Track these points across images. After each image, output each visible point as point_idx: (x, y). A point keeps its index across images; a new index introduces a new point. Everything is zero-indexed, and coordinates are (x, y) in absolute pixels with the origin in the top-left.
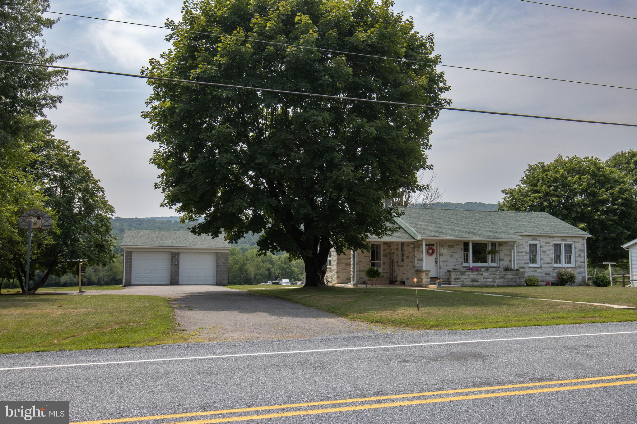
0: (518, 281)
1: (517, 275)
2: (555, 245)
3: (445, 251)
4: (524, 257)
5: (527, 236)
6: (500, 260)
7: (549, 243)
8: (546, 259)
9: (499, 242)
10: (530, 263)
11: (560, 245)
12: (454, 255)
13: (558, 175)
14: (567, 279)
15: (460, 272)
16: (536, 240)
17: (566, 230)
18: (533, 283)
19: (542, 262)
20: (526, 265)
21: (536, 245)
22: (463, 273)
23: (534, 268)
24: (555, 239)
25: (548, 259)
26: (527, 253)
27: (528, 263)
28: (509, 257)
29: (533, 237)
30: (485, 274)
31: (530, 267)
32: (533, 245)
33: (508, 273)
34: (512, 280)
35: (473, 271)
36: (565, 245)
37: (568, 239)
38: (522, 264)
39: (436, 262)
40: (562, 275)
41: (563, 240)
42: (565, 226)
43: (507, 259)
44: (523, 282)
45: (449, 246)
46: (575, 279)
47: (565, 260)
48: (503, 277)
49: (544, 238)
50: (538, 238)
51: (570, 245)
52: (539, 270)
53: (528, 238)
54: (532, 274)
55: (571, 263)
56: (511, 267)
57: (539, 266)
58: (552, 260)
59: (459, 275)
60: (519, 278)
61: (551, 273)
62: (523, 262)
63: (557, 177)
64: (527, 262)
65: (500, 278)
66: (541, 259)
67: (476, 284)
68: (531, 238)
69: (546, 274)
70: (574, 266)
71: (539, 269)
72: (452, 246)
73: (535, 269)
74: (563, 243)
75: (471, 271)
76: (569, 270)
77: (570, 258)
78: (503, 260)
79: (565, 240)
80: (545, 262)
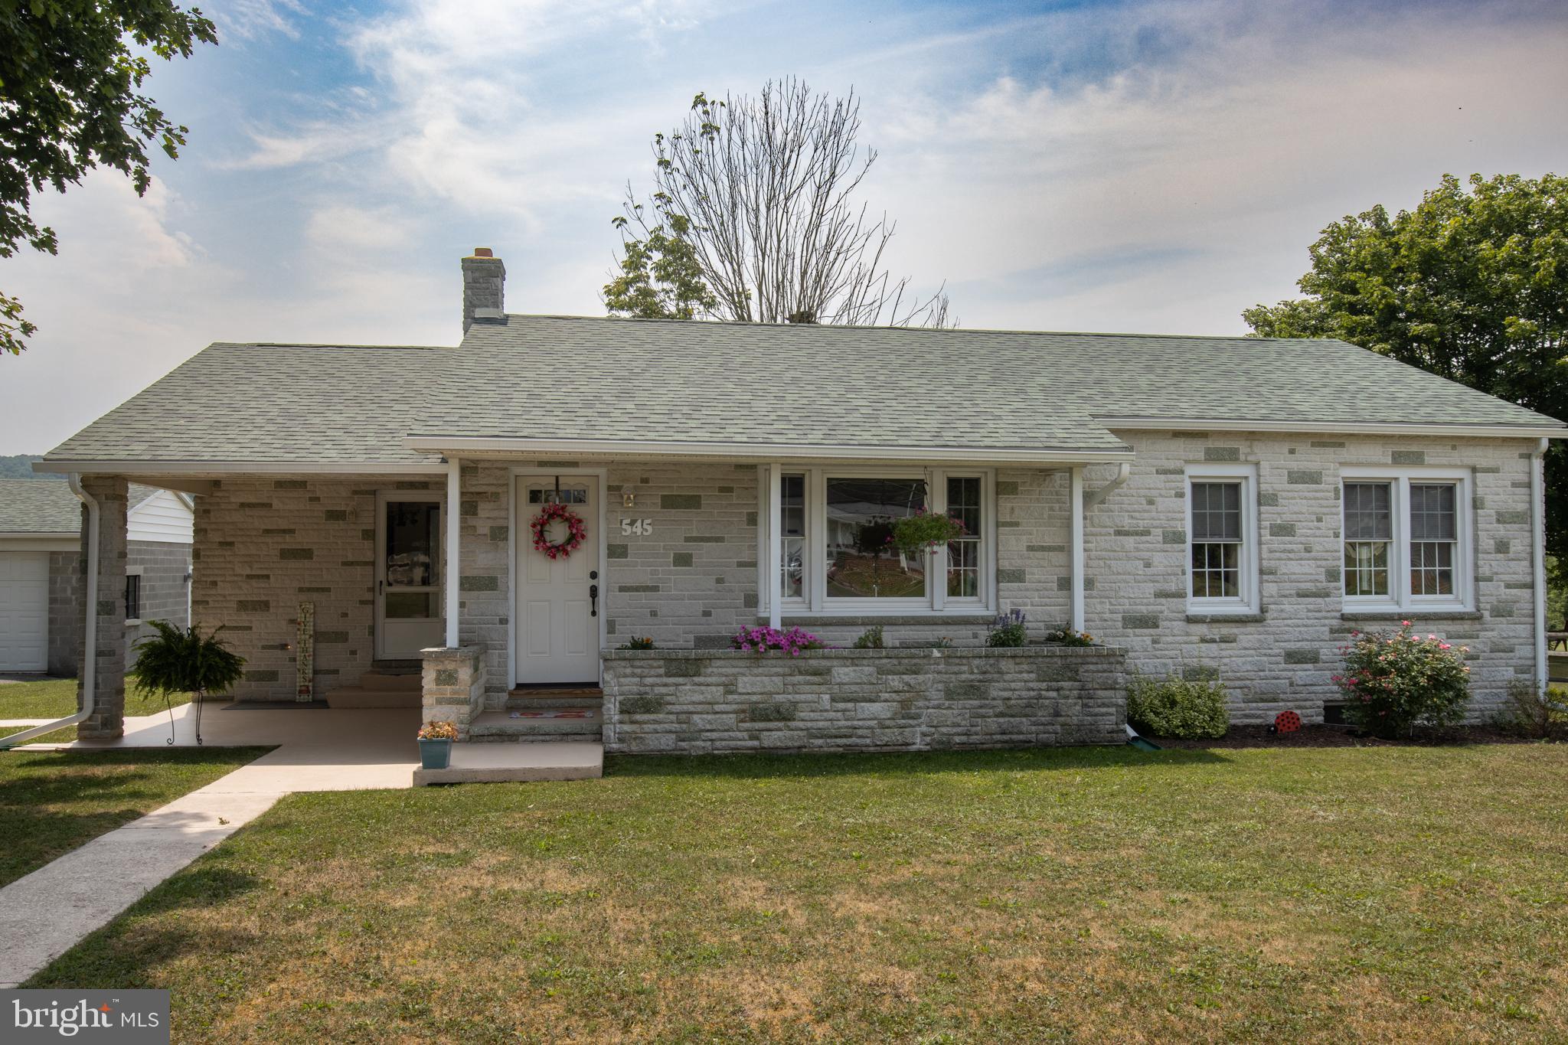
0: (1074, 712)
1: (1071, 672)
2: (1350, 488)
3: (643, 529)
4: (1158, 559)
5: (1177, 434)
6: (1001, 576)
7: (1311, 478)
8: (1294, 567)
9: (999, 469)
10: (1198, 591)
11: (1383, 490)
12: (704, 553)
13: (1440, 242)
14: (1411, 700)
15: (669, 660)
16: (1232, 457)
17: (1421, 405)
18: (1185, 725)
19: (1271, 589)
20: (1165, 606)
21: (1234, 489)
22: (685, 666)
23: (1216, 620)
24: (1351, 452)
25: (1305, 571)
26: (1179, 538)
27: (1181, 595)
28: (1058, 558)
29: (1210, 444)
30: (843, 673)
31: (1191, 620)
32: (1215, 487)
33: (1004, 665)
34: (1029, 708)
35: (757, 658)
36: (1416, 489)
37: (1432, 454)
38: (1139, 597)
39: (594, 592)
40: (1383, 672)
41: (1398, 459)
42: (1423, 389)
43: (1042, 572)
44: (1109, 718)
45: (669, 502)
46: (1461, 694)
47: (1415, 575)
48: (972, 690)
49: (1285, 448)
50: (1243, 448)
51: (1449, 490)
52: (1248, 636)
53: (1180, 448)
54: (1207, 655)
55: (1447, 588)
56: (1069, 624)
57: (1253, 610)
58: (1332, 575)
59: (654, 681)
60: (1085, 695)
61: (1327, 651)
62: (1150, 589)
63: (1434, 249)
64: (1172, 587)
65: (950, 694)
66: (1261, 572)
67: (776, 736)
68: (1198, 448)
69: (1294, 657)
70: (1470, 608)
71: (1251, 628)
72: (692, 502)
73: (1226, 630)
74: (1403, 478)
75: (746, 651)
76: (1428, 636)
77: (1446, 560)
78: (1017, 576)
79: (1417, 460)
80: (1290, 588)
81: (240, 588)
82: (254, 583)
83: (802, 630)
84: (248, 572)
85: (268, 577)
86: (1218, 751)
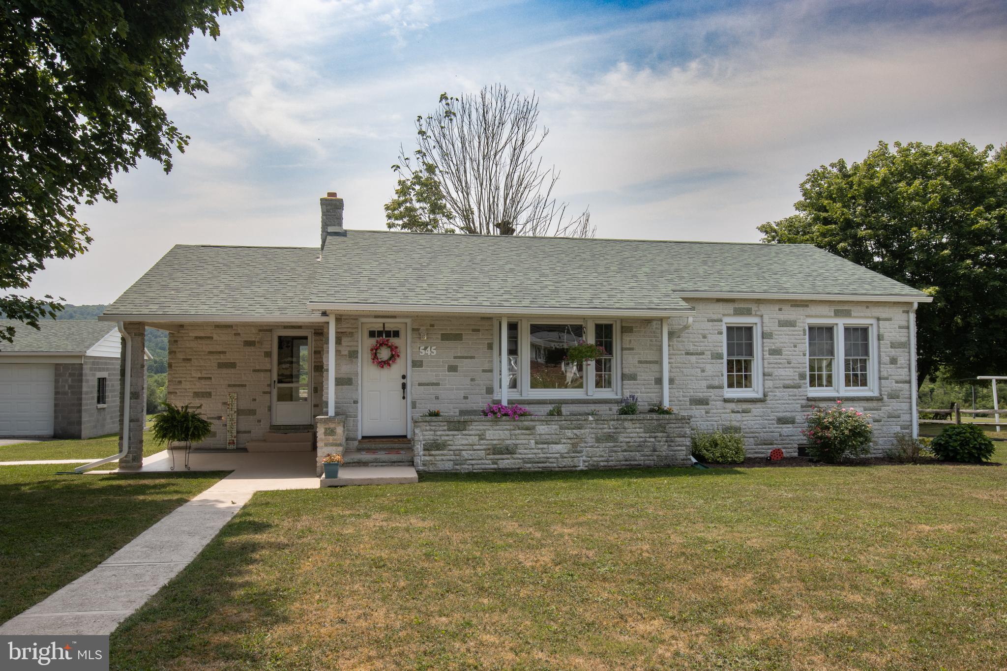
0: (664, 449)
1: (662, 428)
2: (811, 329)
3: (432, 351)
4: (708, 367)
5: (719, 300)
6: (624, 377)
7: (791, 324)
8: (782, 372)
9: (622, 320)
10: (730, 385)
11: (829, 330)
12: (463, 364)
13: (876, 182)
14: (841, 442)
15: (449, 422)
16: (748, 312)
17: (850, 284)
18: (722, 456)
19: (769, 384)
20: (712, 394)
21: (749, 330)
22: (458, 425)
23: (740, 401)
24: (813, 310)
25: (788, 374)
26: (718, 356)
27: (721, 387)
28: (655, 367)
29: (737, 305)
30: (542, 429)
31: (726, 401)
32: (739, 329)
33: (626, 424)
34: (640, 447)
35: (496, 421)
36: (847, 330)
37: (855, 311)
38: (699, 389)
39: (404, 386)
40: (827, 428)
41: (838, 314)
42: (853, 274)
43: (646, 375)
44: (682, 452)
45: (445, 337)
46: (867, 440)
47: (847, 377)
48: (610, 438)
49: (777, 307)
50: (754, 308)
51: (865, 331)
52: (757, 409)
53: (720, 308)
54: (735, 420)
55: (864, 383)
56: (661, 403)
57: (760, 395)
58: (802, 376)
59: (442, 434)
60: (670, 440)
61: (800, 417)
62: (704, 384)
63: (873, 186)
64: (716, 383)
65: (598, 440)
66: (764, 375)
67: (506, 463)
68: (729, 308)
69: (782, 421)
70: (876, 394)
71: (758, 405)
72: (458, 337)
73: (745, 406)
74: (840, 324)
75: (490, 417)
76: (849, 409)
77: (864, 368)
78: (633, 377)
79: (847, 314)
80: (780, 383)
81: (195, 385)
82: (203, 382)
83: (519, 406)
84: (200, 376)
85: (210, 378)
86: (739, 469)
